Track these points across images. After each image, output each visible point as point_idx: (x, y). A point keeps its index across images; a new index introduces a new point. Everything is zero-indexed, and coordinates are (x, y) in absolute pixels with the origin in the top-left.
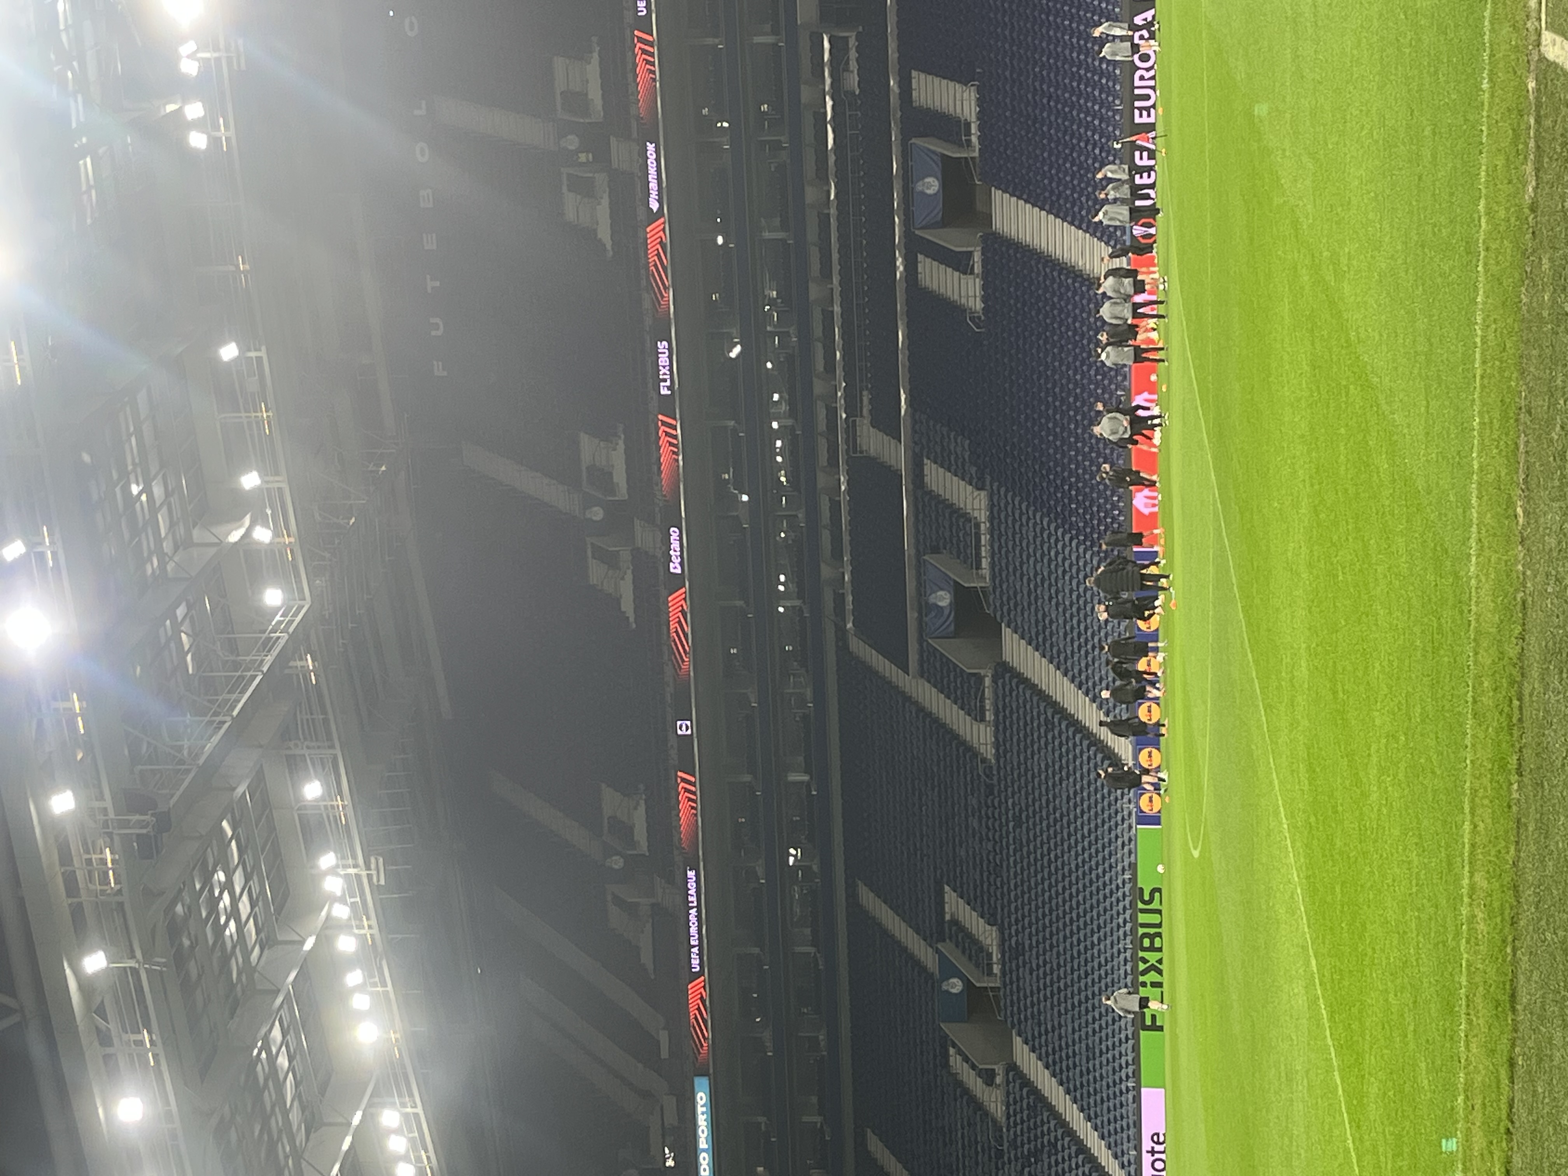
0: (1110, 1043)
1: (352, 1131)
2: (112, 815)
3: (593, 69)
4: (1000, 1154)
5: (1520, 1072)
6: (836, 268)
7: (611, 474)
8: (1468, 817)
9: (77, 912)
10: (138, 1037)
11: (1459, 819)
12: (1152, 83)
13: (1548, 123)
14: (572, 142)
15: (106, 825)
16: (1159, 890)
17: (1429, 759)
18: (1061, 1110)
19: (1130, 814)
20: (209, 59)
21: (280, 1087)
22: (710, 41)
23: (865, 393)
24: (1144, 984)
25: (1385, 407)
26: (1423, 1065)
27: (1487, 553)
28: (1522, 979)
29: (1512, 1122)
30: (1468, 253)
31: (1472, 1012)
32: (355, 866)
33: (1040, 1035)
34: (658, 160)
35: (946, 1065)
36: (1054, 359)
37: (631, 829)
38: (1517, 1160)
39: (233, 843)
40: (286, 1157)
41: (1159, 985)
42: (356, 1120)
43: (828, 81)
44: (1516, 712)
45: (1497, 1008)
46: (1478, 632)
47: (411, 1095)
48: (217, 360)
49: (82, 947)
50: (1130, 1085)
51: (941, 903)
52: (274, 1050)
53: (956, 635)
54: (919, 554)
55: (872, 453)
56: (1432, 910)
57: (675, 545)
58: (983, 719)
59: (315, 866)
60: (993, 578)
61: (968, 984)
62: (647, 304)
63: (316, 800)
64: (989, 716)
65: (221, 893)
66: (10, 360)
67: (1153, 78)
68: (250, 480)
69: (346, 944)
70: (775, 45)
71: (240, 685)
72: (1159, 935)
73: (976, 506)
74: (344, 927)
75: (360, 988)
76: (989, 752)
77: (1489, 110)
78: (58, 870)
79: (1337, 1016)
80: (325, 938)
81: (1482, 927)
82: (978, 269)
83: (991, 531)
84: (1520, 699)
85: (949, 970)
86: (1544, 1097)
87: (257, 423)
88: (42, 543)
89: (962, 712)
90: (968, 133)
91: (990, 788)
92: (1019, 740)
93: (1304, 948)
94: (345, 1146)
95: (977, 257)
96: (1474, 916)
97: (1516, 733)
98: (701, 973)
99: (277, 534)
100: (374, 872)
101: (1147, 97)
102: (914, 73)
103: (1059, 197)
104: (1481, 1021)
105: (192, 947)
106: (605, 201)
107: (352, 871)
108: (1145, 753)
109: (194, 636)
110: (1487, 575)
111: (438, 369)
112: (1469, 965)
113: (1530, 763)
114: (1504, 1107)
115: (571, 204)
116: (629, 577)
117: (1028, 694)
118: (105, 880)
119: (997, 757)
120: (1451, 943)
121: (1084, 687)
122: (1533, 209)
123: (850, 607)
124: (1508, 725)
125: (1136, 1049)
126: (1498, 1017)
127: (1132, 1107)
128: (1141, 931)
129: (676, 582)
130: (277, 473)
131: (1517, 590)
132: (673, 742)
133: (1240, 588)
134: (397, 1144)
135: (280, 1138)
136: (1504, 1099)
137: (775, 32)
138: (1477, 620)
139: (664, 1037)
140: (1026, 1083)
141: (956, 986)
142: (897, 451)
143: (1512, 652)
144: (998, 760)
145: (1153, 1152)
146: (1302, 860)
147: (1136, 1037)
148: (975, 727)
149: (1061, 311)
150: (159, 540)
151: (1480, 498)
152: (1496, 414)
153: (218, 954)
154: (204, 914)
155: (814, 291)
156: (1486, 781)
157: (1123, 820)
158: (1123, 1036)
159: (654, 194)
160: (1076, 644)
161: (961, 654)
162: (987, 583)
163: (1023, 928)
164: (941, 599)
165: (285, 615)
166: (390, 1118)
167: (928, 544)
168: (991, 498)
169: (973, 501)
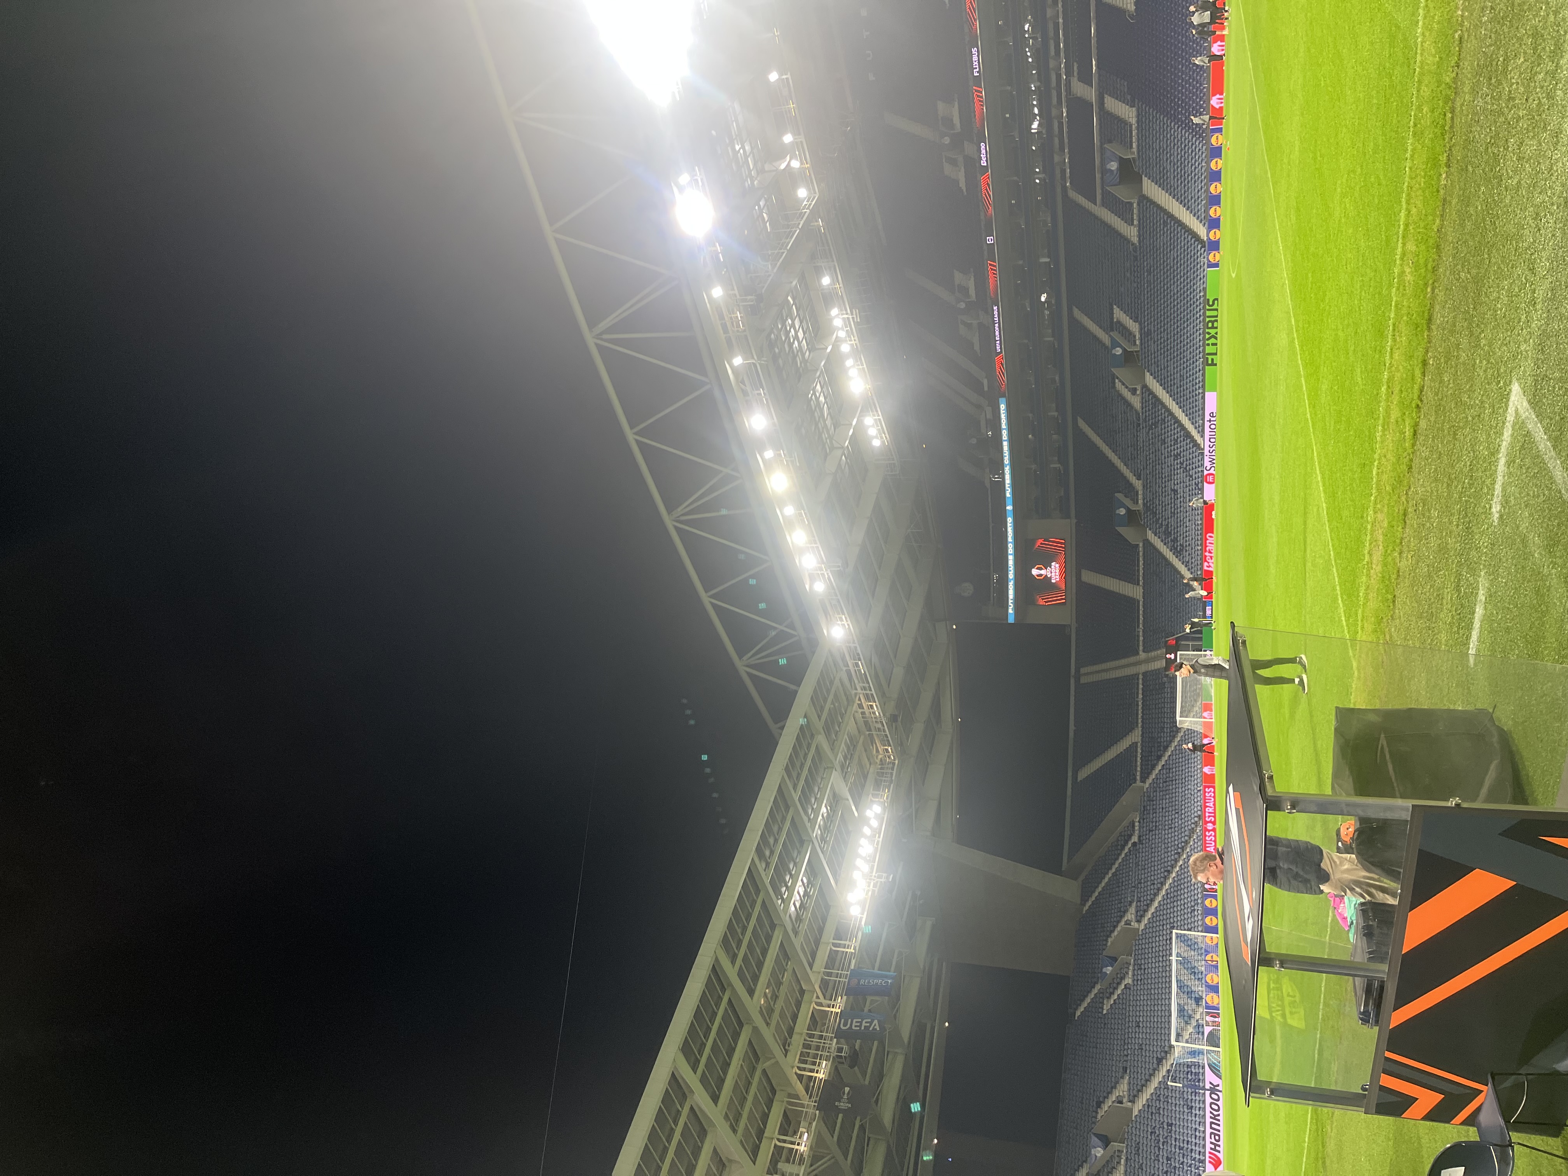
0: (1191, 373)
1: (853, 427)
2: (738, 297)
4: (1139, 425)
5: (1431, 368)
7: (952, 119)
8: (1404, 206)
9: (729, 341)
10: (758, 392)
11: (1398, 209)
15: (736, 301)
16: (1217, 299)
17: (1378, 176)
18: (1167, 404)
19: (1204, 264)
21: (822, 410)
23: (1075, 64)
24: (1208, 345)
26: (1359, 370)
28: (1437, 308)
29: (1421, 401)
31: (1397, 334)
32: (847, 314)
33: (1158, 371)
35: (1114, 387)
37: (968, 289)
38: (1423, 424)
39: (794, 307)
40: (827, 439)
41: (1216, 344)
42: (854, 423)
45: (1416, 328)
46: (1421, 73)
47: (877, 411)
48: (768, 82)
49: (732, 355)
50: (1200, 391)
51: (1112, 314)
52: (818, 395)
53: (1119, 183)
54: (1102, 144)
55: (1079, 95)
56: (1372, 274)
57: (983, 151)
58: (1132, 224)
59: (830, 315)
60: (1138, 153)
61: (1124, 350)
62: (966, 29)
63: (828, 285)
64: (1136, 222)
65: (790, 329)
68: (788, 138)
69: (845, 348)
71: (790, 235)
72: (1217, 321)
73: (1130, 116)
74: (844, 341)
75: (853, 366)
76: (1135, 240)
78: (719, 323)
79: (1304, 348)
80: (836, 347)
81: (1409, 278)
83: (1138, 128)
85: (1115, 344)
86: (1449, 384)
87: (789, 111)
88: (696, 175)
89: (1123, 222)
91: (1136, 258)
92: (1150, 232)
93: (1288, 313)
94: (850, 433)
97: (1447, 137)
98: (1001, 353)
99: (802, 163)
100: (855, 316)
104: (1404, 339)
105: (779, 352)
107: (846, 316)
108: (1212, 232)
109: (768, 213)
110: (1431, 29)
111: (871, 77)
112: (1396, 306)
114: (1416, 391)
116: (962, 170)
117: (1157, 211)
118: (738, 326)
119: (1139, 241)
120: (1384, 292)
121: (1183, 203)
123: (1068, 175)
124: (1442, 134)
125: (1204, 375)
126: (1417, 335)
127: (1201, 401)
128: (1208, 319)
129: (984, 170)
130: (799, 134)
131: (1456, 30)
132: (985, 247)
134: (872, 432)
135: (823, 431)
136: (1416, 387)
138: (1421, 65)
139: (985, 382)
140: (1152, 393)
141: (1119, 351)
142: (1091, 91)
143: (1448, 78)
144: (1140, 244)
145: (1210, 421)
146: (1290, 264)
147: (1204, 369)
148: (1129, 228)
150: (750, 171)
153: (791, 355)
154: (783, 338)
155: (1049, 13)
156: (1420, 178)
157: (1201, 267)
158: (1198, 369)
160: (1179, 182)
161: (1122, 193)
162: (1135, 155)
163: (1151, 322)
164: (1113, 166)
165: (808, 201)
166: (869, 421)
167: (1106, 139)
168: (1138, 111)
169: (1128, 113)
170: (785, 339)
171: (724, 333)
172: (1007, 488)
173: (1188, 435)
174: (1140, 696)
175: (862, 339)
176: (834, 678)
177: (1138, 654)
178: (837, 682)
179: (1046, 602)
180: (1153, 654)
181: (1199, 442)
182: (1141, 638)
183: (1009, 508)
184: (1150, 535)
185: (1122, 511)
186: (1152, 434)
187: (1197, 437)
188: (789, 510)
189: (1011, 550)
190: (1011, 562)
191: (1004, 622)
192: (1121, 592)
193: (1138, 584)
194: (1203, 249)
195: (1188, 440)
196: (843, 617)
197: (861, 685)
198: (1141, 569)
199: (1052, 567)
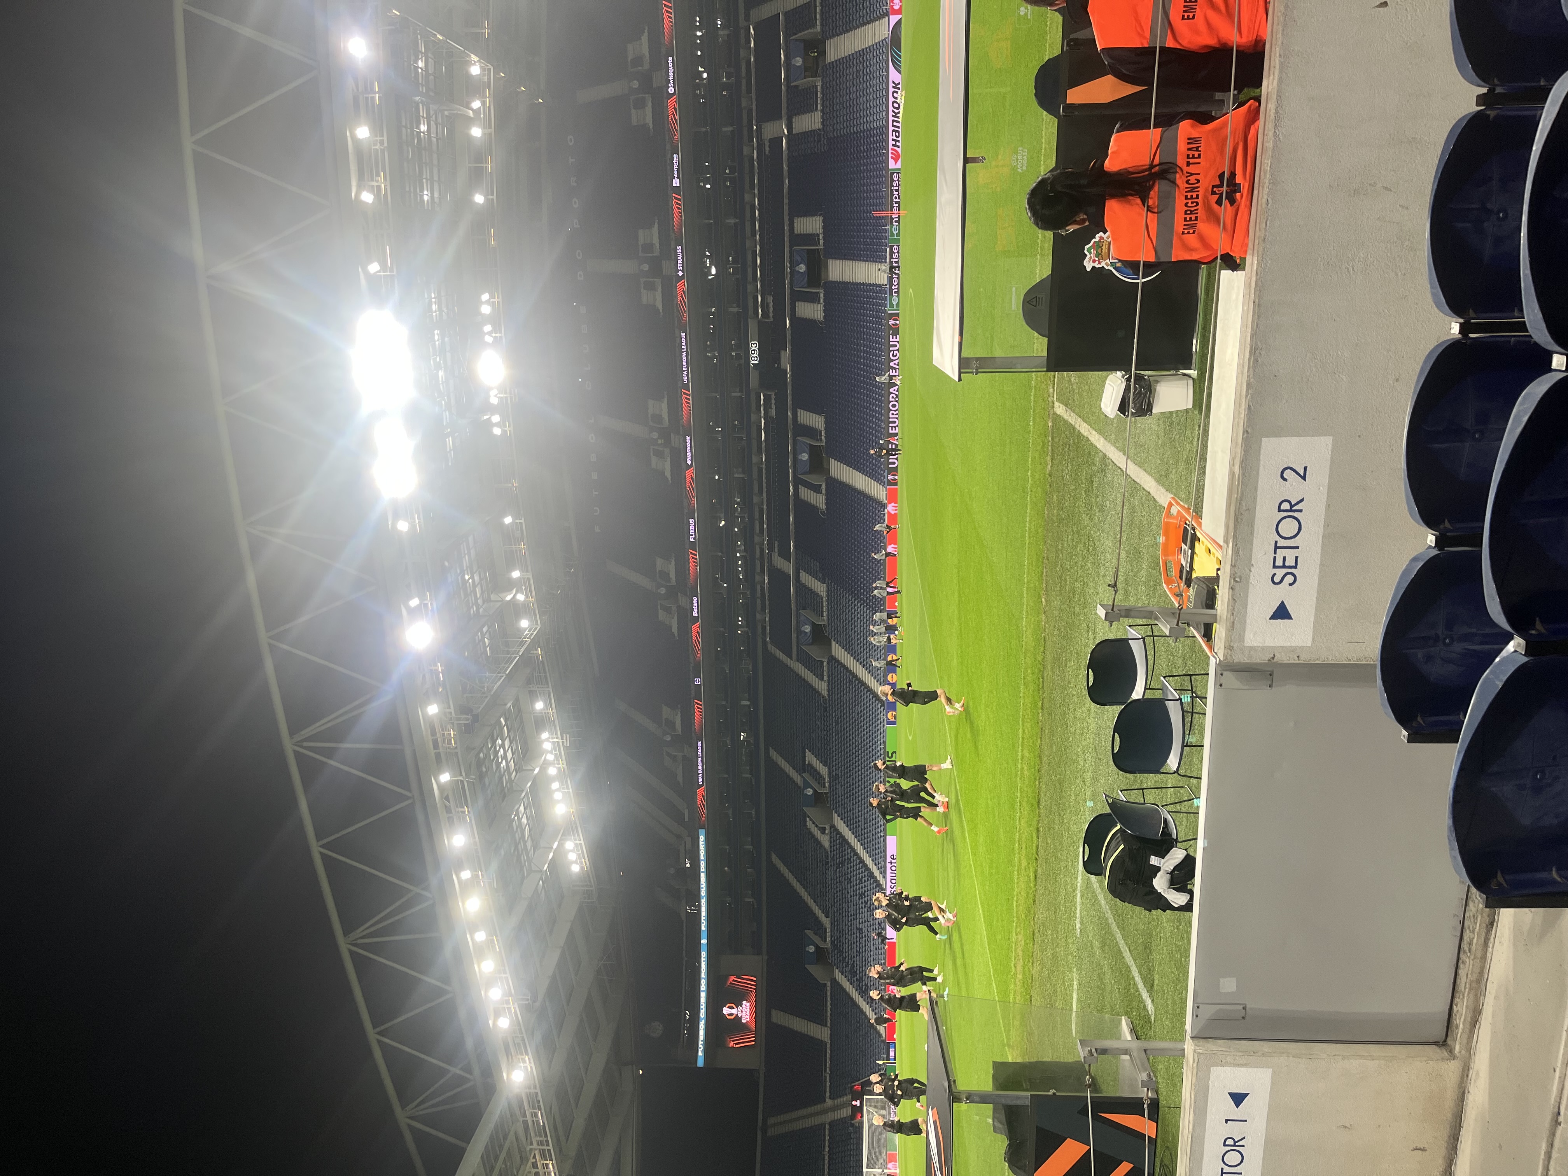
1: (553, 851)
2: (454, 715)
3: (664, 405)
4: (827, 863)
5: (1041, 834)
6: (765, 490)
7: (669, 574)
8: (1021, 726)
9: (438, 756)
10: (463, 809)
11: (1018, 727)
12: (897, 416)
13: (1057, 440)
14: (655, 435)
15: (451, 719)
16: (895, 752)
17: (1005, 702)
18: (853, 845)
19: (884, 720)
20: (502, 397)
21: (523, 831)
22: (714, 394)
23: (776, 542)
25: (989, 555)
26: (1002, 830)
27: (1030, 617)
28: (1042, 795)
29: (1038, 855)
30: (1024, 492)
31: (1022, 809)
32: (557, 738)
33: (845, 813)
34: (691, 443)
35: (805, 825)
36: (855, 530)
37: (674, 723)
38: (1040, 871)
39: (505, 728)
40: (525, 862)
42: (555, 845)
43: (763, 412)
44: (1041, 682)
45: (1032, 807)
46: (1026, 649)
47: (578, 835)
48: (503, 524)
49: (439, 771)
50: (882, 834)
51: (804, 757)
52: (521, 816)
53: (812, 644)
54: (797, 610)
55: (779, 567)
56: (1006, 765)
57: (695, 604)
58: (823, 679)
59: (540, 738)
60: (828, 620)
61: (815, 791)
62: (685, 504)
63: (541, 710)
64: (826, 678)
65: (500, 749)
66: (415, 522)
67: (897, 414)
68: (516, 574)
69: (552, 771)
70: (741, 397)
71: (510, 661)
73: (822, 590)
74: (551, 764)
75: (558, 790)
76: (825, 694)
77: (1033, 433)
78: (430, 738)
80: (543, 768)
81: (1026, 773)
82: (824, 491)
83: (828, 601)
84: (1043, 678)
85: (807, 785)
86: (1051, 845)
87: (520, 551)
88: (427, 599)
89: (814, 677)
90: (821, 435)
91: (825, 708)
92: (838, 688)
94: (550, 857)
95: (824, 486)
96: (1023, 768)
97: (1041, 692)
98: (703, 785)
99: (527, 597)
100: (565, 741)
101: (895, 422)
102: (798, 410)
103: (858, 462)
104: (1026, 812)
105: (486, 771)
106: (669, 459)
107: (556, 740)
109: (490, 639)
110: (1030, 626)
111: (597, 530)
112: (1020, 789)
113: (1046, 705)
114: (1034, 848)
115: (654, 460)
116: (676, 617)
117: (842, 669)
118: (450, 742)
120: (1013, 779)
121: (865, 667)
122: (1050, 475)
123: (768, 631)
124: (1038, 689)
126: (1032, 811)
127: (883, 843)
129: (696, 619)
130: (528, 571)
131: (1042, 633)
132: (693, 687)
133: (930, 627)
134: (572, 856)
135: (522, 853)
136: (1034, 845)
137: (741, 391)
138: (1026, 645)
139: (686, 812)
140: (839, 833)
141: (810, 792)
142: (789, 566)
143: (1040, 658)
144: (829, 697)
145: (891, 863)
148: (820, 683)
149: (858, 510)
150: (476, 599)
151: (1027, 594)
152: (1034, 559)
153: (497, 774)
154: (492, 757)
155: (756, 500)
156: (1028, 712)
157: (881, 722)
159: (689, 458)
160: (862, 649)
161: (814, 652)
162: (826, 622)
163: (839, 768)
164: (807, 629)
165: (529, 631)
166: (569, 845)
167: (801, 606)
168: (828, 587)
169: (820, 588)
170: (494, 759)
171: (435, 749)
172: (703, 921)
173: (872, 875)
174: (827, 1149)
175: (569, 764)
176: (509, 1131)
177: (825, 1101)
178: (511, 1137)
179: (736, 1044)
180: (839, 1100)
181: (881, 882)
182: (828, 1084)
183: (704, 941)
184: (838, 975)
185: (812, 949)
186: (839, 872)
187: (879, 877)
188: (481, 936)
189: (703, 987)
190: (703, 1000)
191: (694, 1066)
192: (809, 1034)
193: (826, 1025)
194: (882, 708)
195: (872, 880)
196: (527, 1058)
197: (538, 1139)
198: (829, 1009)
199: (743, 1006)
